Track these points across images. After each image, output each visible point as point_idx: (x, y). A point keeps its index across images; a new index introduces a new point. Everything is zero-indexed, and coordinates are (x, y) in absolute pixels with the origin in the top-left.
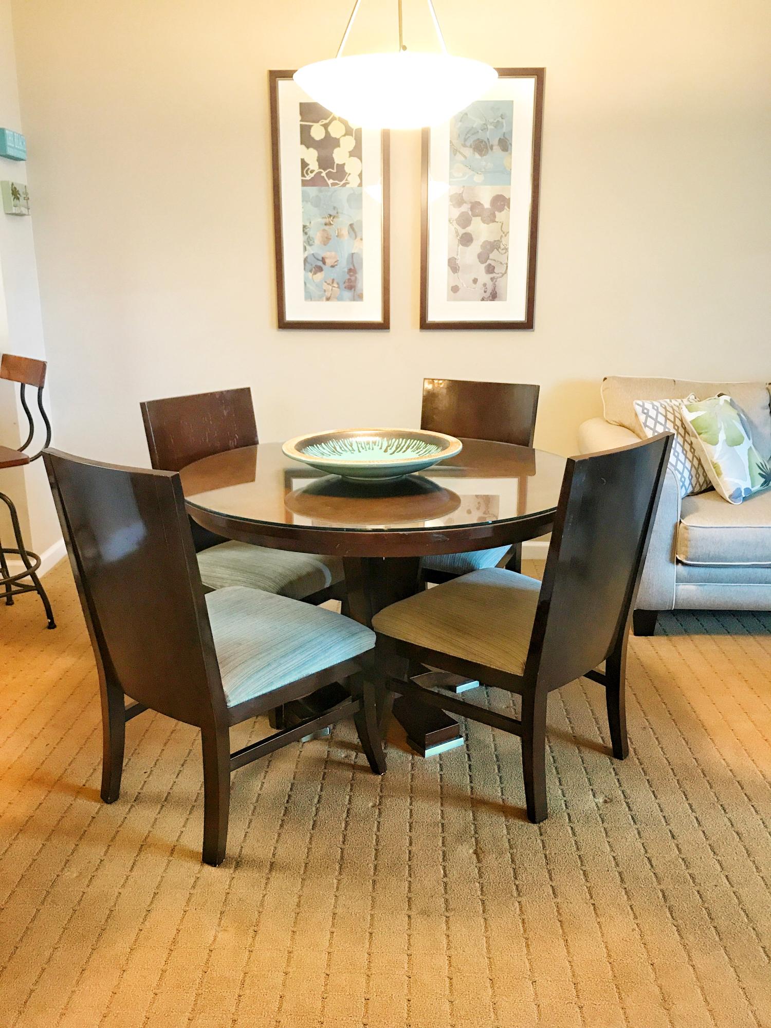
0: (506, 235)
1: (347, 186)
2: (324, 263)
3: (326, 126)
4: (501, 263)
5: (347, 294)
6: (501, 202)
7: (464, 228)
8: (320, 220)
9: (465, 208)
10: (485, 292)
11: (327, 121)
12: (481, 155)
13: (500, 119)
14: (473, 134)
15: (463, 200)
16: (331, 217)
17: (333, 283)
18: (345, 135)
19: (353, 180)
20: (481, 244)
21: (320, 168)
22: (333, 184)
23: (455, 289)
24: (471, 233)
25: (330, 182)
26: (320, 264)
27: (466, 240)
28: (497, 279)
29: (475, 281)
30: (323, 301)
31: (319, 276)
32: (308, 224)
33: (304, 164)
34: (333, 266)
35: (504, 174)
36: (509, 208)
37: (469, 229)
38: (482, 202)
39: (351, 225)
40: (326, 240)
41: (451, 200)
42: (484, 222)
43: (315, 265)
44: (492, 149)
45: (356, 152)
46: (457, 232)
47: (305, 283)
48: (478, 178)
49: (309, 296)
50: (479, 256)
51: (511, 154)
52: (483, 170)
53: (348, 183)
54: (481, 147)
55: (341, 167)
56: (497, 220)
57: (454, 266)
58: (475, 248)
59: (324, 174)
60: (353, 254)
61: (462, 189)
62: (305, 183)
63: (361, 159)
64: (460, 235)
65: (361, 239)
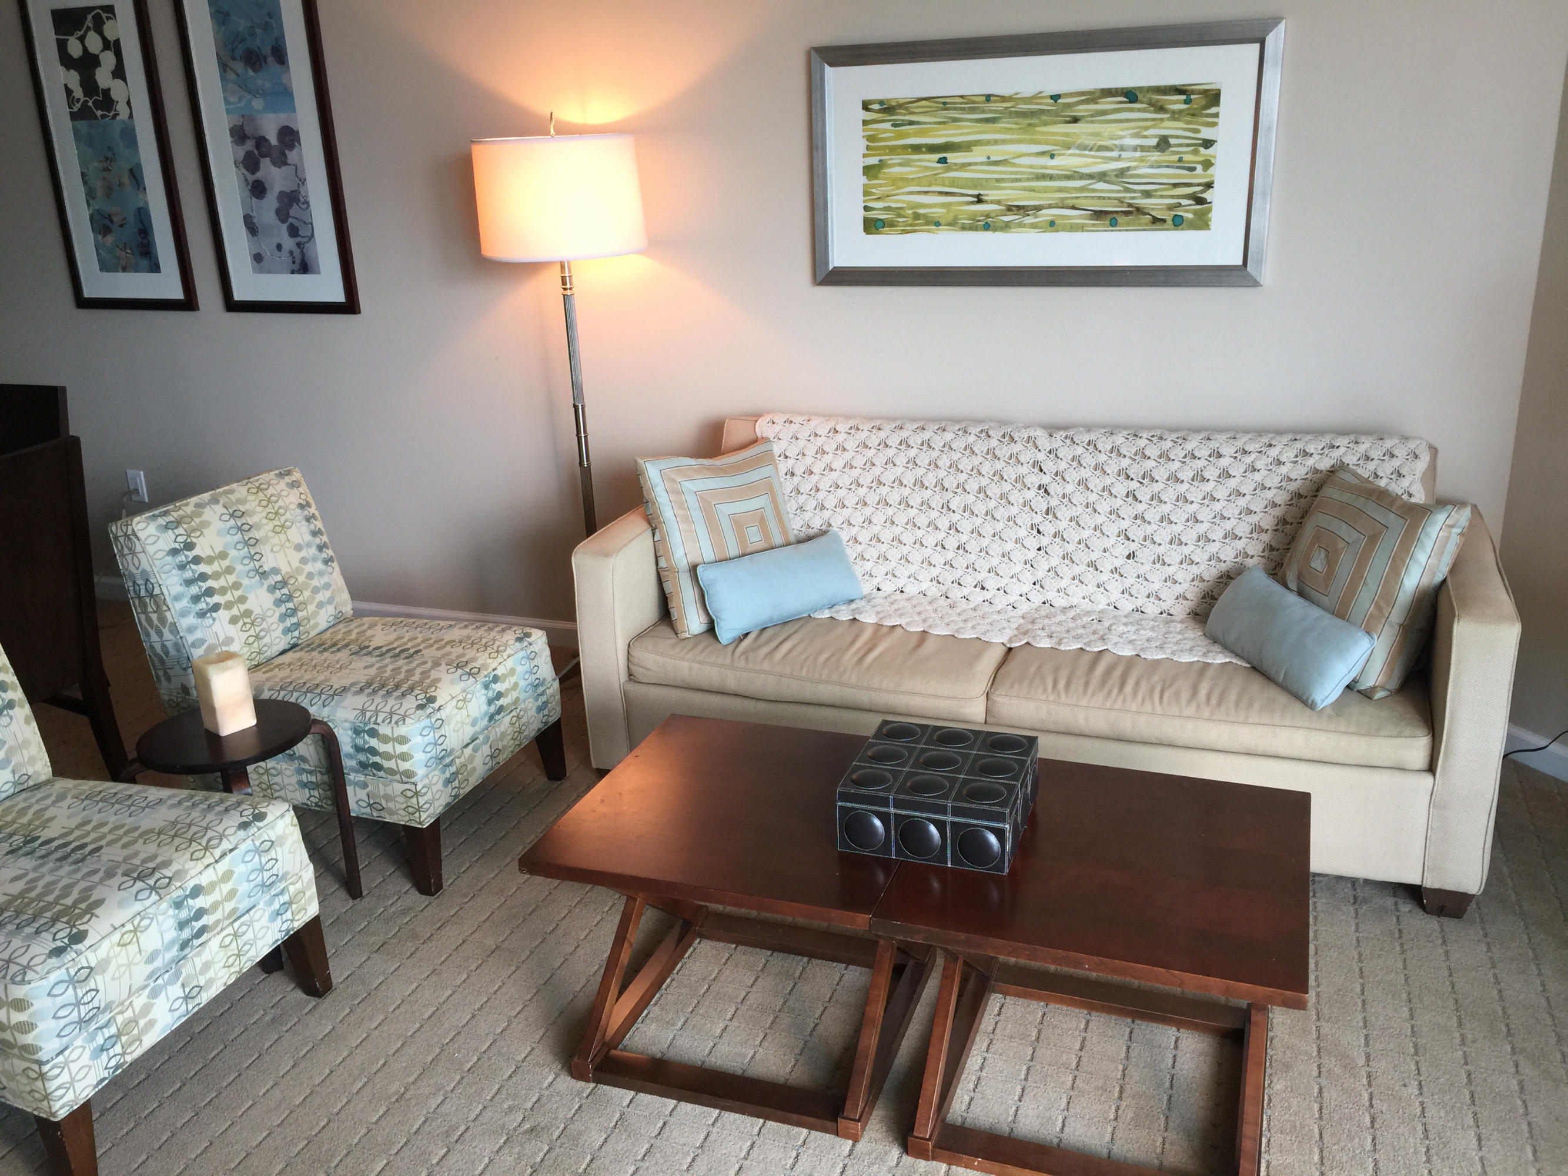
0: (303, 184)
1: (118, 118)
2: (112, 222)
3: (82, 39)
4: (305, 223)
5: (144, 263)
6: (289, 137)
7: (253, 173)
8: (96, 164)
9: (250, 145)
10: (294, 262)
11: (81, 33)
12: (255, 71)
13: (267, 19)
14: (240, 43)
15: (245, 134)
16: (109, 159)
17: (125, 247)
18: (103, 51)
19: (122, 108)
20: (277, 195)
21: (85, 96)
22: (103, 116)
23: (258, 258)
24: (263, 180)
25: (99, 113)
26: (107, 222)
27: (258, 189)
28: (303, 244)
29: (279, 247)
30: (117, 271)
31: (110, 239)
32: (86, 171)
33: (69, 92)
34: (121, 226)
35: (284, 96)
36: (300, 145)
37: (259, 175)
38: (267, 137)
39: (131, 170)
40: (109, 190)
41: (232, 135)
42: (274, 164)
43: (102, 224)
44: (266, 62)
45: (119, 72)
46: (246, 180)
47: (97, 250)
48: (258, 104)
49: (104, 267)
50: (278, 212)
51: (288, 68)
52: (261, 92)
53: (118, 114)
54: (253, 60)
55: (107, 92)
56: (289, 161)
57: (252, 227)
58: (271, 202)
59: (90, 104)
60: (139, 209)
61: (242, 120)
62: (74, 116)
63: (124, 79)
64: (251, 183)
65: (145, 189)
